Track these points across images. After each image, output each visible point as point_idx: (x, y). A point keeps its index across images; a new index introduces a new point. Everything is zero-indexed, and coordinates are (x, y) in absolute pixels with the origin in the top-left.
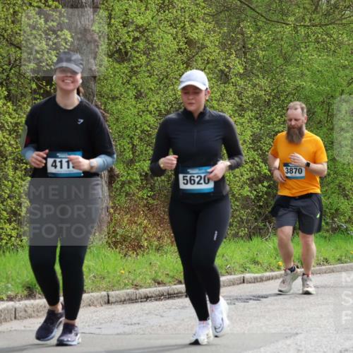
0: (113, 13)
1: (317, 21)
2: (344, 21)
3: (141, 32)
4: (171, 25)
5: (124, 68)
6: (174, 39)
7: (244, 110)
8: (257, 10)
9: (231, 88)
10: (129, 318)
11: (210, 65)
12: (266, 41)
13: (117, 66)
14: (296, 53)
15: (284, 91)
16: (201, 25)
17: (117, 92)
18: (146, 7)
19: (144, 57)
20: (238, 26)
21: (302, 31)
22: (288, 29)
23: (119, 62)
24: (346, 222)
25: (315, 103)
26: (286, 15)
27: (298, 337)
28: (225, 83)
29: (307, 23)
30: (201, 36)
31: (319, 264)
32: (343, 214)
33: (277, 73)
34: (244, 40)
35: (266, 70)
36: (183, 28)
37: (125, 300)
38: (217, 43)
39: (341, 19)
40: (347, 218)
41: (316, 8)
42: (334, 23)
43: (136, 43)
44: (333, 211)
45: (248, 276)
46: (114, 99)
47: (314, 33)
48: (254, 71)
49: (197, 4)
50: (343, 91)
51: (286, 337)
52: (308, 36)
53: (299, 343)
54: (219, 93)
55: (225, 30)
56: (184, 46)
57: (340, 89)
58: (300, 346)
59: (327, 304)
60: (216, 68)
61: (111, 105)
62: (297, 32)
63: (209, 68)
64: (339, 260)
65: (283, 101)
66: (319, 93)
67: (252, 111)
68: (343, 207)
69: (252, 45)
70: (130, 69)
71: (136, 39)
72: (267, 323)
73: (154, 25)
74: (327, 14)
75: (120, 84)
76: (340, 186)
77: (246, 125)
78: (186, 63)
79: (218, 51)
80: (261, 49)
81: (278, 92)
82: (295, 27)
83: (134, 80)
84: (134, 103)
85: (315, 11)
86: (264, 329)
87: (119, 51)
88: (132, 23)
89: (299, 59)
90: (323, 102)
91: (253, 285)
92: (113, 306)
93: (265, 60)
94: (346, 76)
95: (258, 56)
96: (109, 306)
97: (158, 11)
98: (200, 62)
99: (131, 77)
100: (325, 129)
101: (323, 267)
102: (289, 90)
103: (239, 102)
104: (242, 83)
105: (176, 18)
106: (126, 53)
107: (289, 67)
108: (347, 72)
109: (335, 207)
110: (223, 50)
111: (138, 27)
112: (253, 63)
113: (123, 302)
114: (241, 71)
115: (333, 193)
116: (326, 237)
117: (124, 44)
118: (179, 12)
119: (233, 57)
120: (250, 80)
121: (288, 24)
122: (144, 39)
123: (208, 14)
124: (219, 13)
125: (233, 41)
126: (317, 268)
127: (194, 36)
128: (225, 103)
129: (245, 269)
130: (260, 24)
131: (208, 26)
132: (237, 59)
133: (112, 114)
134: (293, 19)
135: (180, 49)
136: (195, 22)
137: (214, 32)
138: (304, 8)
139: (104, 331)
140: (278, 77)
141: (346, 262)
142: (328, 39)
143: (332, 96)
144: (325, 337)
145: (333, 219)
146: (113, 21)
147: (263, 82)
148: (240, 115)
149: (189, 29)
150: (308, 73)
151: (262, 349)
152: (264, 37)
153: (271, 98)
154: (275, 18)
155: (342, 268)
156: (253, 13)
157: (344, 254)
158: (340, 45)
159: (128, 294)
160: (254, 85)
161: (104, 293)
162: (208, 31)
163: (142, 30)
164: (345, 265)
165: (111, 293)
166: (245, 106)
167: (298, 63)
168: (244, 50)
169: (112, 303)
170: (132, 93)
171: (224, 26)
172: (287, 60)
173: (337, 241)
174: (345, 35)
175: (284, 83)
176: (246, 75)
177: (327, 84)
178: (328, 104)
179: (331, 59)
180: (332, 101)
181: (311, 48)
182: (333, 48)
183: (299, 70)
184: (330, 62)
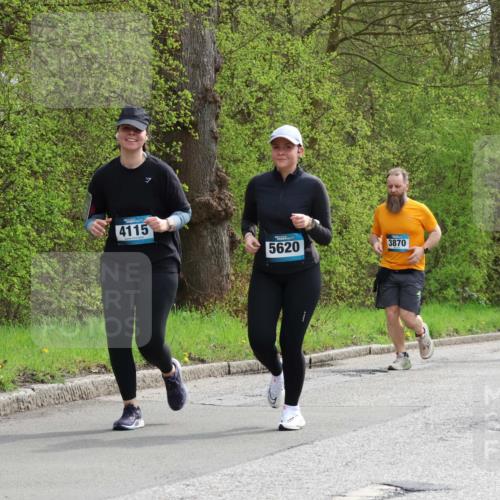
0: (236, 73)
1: (448, 82)
2: (476, 82)
3: (264, 93)
4: (296, 85)
5: (247, 130)
6: (299, 99)
7: (371, 173)
8: (386, 70)
9: (358, 151)
10: (251, 389)
11: (336, 127)
12: (394, 102)
13: (239, 127)
14: (427, 115)
15: (413, 154)
16: (327, 85)
17: (239, 154)
18: (270, 66)
19: (267, 118)
20: (367, 86)
21: (433, 92)
22: (418, 90)
23: (242, 124)
24: (477, 291)
26: (417, 75)
27: (426, 410)
28: (352, 146)
29: (438, 84)
30: (327, 97)
31: (449, 335)
32: (474, 283)
33: (406, 136)
34: (371, 101)
35: (394, 133)
36: (309, 88)
37: (246, 371)
38: (344, 104)
39: (473, 80)
40: (479, 287)
41: (447, 69)
42: (466, 84)
43: (259, 104)
44: (464, 280)
45: (374, 346)
46: (236, 161)
47: (445, 94)
48: (383, 134)
49: (323, 63)
51: (414, 411)
52: (438, 97)
53: (427, 416)
54: (345, 156)
55: (352, 90)
56: (309, 107)
58: (429, 420)
59: (456, 376)
60: (342, 130)
61: (232, 168)
62: (427, 93)
63: (335, 130)
64: (470, 330)
65: (412, 165)
66: (450, 157)
67: (380, 175)
68: (474, 275)
69: (380, 106)
70: (252, 131)
71: (259, 100)
72: (395, 396)
73: (277, 85)
74: (459, 75)
75: (242, 145)
76: (471, 254)
77: (374, 189)
78: (312, 125)
79: (345, 112)
80: (389, 110)
81: (407, 155)
82: (425, 88)
83: (257, 142)
84: (256, 166)
85: (446, 71)
86: (391, 402)
87: (241, 112)
88: (256, 82)
89: (429, 122)
90: (455, 166)
91: (379, 356)
92: (234, 377)
93: (394, 123)
95: (386, 119)
96: (229, 377)
97: (283, 71)
98: (326, 124)
99: (253, 139)
100: (456, 195)
101: (453, 338)
102: (418, 153)
103: (366, 165)
104: (369, 145)
105: (301, 78)
106: (249, 114)
107: (420, 130)
109: (466, 275)
110: (350, 111)
111: (261, 87)
112: (381, 125)
113: (244, 372)
114: (369, 133)
115: (464, 261)
116: (456, 307)
117: (246, 104)
118: (304, 72)
119: (360, 118)
120: (378, 143)
121: (417, 85)
122: (267, 99)
123: (334, 74)
124: (345, 73)
125: (361, 102)
126: (447, 339)
127: (320, 96)
128: (351, 167)
129: (371, 340)
130: (388, 84)
131: (334, 86)
132: (365, 122)
133: (234, 178)
134: (423, 79)
135: (305, 110)
136: (320, 82)
137: (341, 92)
138: (435, 68)
139: (225, 403)
140: (407, 139)
141: (477, 333)
142: (460, 101)
143: (464, 160)
144: (454, 410)
145: (463, 288)
146: (235, 81)
147: (392, 145)
148: (367, 179)
149: (314, 90)
150: (438, 136)
151: (389, 423)
152: (393, 98)
153: (400, 162)
154: (404, 79)
156: (382, 73)
157: (475, 325)
158: (472, 106)
159: (249, 365)
160: (383, 149)
161: (225, 363)
162: (334, 92)
163: (266, 90)
164: (476, 335)
165: (233, 364)
166: (373, 169)
167: (428, 125)
168: (371, 112)
169: (234, 374)
170: (255, 156)
171: (351, 86)
172: (416, 122)
173: (468, 311)
174: (477, 97)
175: (414, 146)
176: (374, 137)
177: (458, 147)
178: (460, 169)
179: (462, 121)
180: (464, 165)
181: (442, 110)
182: (465, 110)
183: (429, 133)
184: (462, 125)
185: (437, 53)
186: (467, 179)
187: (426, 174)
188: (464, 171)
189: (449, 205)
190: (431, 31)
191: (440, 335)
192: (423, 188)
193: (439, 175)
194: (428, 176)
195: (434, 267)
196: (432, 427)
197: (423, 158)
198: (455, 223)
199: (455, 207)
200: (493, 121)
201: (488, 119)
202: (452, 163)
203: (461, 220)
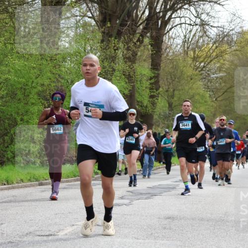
14: (6, 59)
25: (16, 88)
27: (3, 226)
29: (11, 42)
31: (17, 183)
50: (33, 81)
52: (12, 49)
53: (3, 230)
57: (31, 81)
59: (21, 206)
62: (6, 47)
64: (29, 180)
66: (19, 83)
82: (5, 44)
89: (7, 63)
90: (21, 88)
94: (35, 73)
100: (22, 104)
101: (20, 184)
107: (2, 67)
108: (35, 71)
126: (17, 185)
134: (3, 39)
138: (10, 33)
141: (33, 181)
143: (27, 85)
144: (18, 225)
150: (13, 71)
155: (31, 185)
157: (32, 177)
164: (33, 183)
167: (7, 65)
177: (23, 77)
178: (25, 89)
179: (26, 63)
180: (27, 87)
181: (14, 56)
182: (27, 57)
183: (7, 69)
184: (26, 65)
185: (12, 24)
186: (29, 95)
187: (5, 92)
188: (27, 91)
189: (19, 110)
190: (8, 12)
191: (13, 183)
192: (4, 100)
193: (13, 93)
194: (7, 93)
195: (10, 145)
196: (5, 235)
197: (4, 83)
198: (22, 120)
199: (22, 111)
200: (42, 63)
201: (40, 62)
202: (21, 86)
203: (25, 118)
